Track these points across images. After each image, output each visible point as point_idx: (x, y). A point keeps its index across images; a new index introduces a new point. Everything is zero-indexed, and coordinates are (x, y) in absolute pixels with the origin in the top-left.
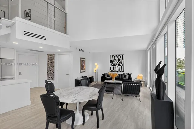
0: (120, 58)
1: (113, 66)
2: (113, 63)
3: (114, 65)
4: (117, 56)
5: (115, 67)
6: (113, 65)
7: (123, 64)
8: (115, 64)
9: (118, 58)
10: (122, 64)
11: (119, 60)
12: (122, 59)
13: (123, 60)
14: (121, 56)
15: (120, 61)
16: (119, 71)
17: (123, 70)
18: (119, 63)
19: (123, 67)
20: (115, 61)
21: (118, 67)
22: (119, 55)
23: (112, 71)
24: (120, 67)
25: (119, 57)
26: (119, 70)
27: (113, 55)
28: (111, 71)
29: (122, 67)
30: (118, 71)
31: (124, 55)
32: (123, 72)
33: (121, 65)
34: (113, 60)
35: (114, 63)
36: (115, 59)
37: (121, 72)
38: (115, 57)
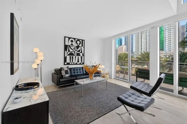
0: (80, 44)
1: (69, 56)
2: (69, 51)
3: (71, 54)
4: (76, 40)
5: (73, 57)
6: (69, 53)
7: (83, 52)
8: (73, 52)
9: (77, 44)
10: (81, 52)
11: (78, 47)
12: (82, 46)
13: (83, 48)
14: (81, 41)
15: (80, 48)
16: (78, 63)
17: (83, 62)
18: (78, 51)
19: (83, 57)
20: (73, 48)
21: (77, 57)
22: (78, 40)
23: (68, 64)
24: (80, 57)
25: (78, 42)
26: (78, 61)
27: (69, 38)
28: (66, 63)
29: (81, 57)
30: (76, 64)
31: (84, 40)
32: (83, 63)
33: (81, 54)
34: (69, 46)
35: (71, 50)
36: (72, 44)
37: (80, 64)
38: (72, 41)
